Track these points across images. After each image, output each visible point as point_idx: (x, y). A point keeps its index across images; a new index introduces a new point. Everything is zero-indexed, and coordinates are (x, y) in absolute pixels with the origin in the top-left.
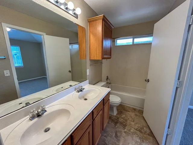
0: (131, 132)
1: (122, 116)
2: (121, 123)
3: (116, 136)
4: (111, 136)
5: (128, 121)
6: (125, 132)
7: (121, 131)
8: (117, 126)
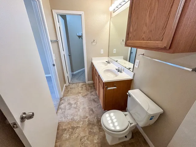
0: (82, 121)
1: (96, 137)
2: (93, 125)
3: (92, 110)
4: (95, 107)
5: (87, 134)
6: (87, 117)
7: (90, 116)
8: (96, 118)
